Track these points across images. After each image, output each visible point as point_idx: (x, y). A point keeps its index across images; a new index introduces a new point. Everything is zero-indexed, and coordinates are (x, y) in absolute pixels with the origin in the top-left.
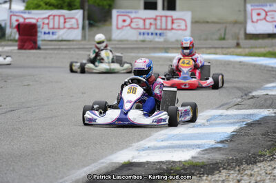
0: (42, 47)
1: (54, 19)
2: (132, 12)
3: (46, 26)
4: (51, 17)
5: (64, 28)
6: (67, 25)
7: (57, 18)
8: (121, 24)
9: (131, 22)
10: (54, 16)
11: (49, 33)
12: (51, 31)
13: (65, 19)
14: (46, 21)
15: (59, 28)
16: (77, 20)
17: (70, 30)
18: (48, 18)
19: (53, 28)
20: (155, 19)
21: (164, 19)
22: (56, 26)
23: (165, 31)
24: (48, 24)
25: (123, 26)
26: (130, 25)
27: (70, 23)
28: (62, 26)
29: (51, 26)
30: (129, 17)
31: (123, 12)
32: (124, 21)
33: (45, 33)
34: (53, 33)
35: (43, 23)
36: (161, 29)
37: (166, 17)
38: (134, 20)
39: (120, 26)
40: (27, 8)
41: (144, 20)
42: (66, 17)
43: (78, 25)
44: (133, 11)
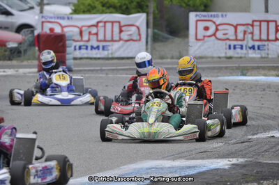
0: (74, 69)
1: (105, 26)
2: (217, 16)
3: (93, 38)
4: (100, 24)
5: (120, 39)
6: (125, 36)
7: (109, 26)
8: (201, 33)
9: (217, 30)
10: (105, 22)
11: (98, 47)
12: (101, 44)
13: (120, 27)
14: (94, 30)
15: (112, 40)
16: (138, 28)
17: (128, 43)
18: (96, 26)
19: (105, 41)
20: (252, 26)
21: (264, 25)
22: (108, 37)
23: (266, 43)
24: (97, 34)
25: (204, 37)
26: (214, 35)
27: (129, 33)
28: (116, 38)
29: (101, 37)
30: (214, 23)
31: (204, 16)
32: (206, 29)
33: (92, 48)
34: (104, 48)
35: (90, 33)
36: (260, 40)
37: (268, 22)
38: (220, 28)
39: (200, 37)
40: (76, 11)
41: (236, 27)
42: (122, 24)
43: (140, 35)
44: (220, 14)
